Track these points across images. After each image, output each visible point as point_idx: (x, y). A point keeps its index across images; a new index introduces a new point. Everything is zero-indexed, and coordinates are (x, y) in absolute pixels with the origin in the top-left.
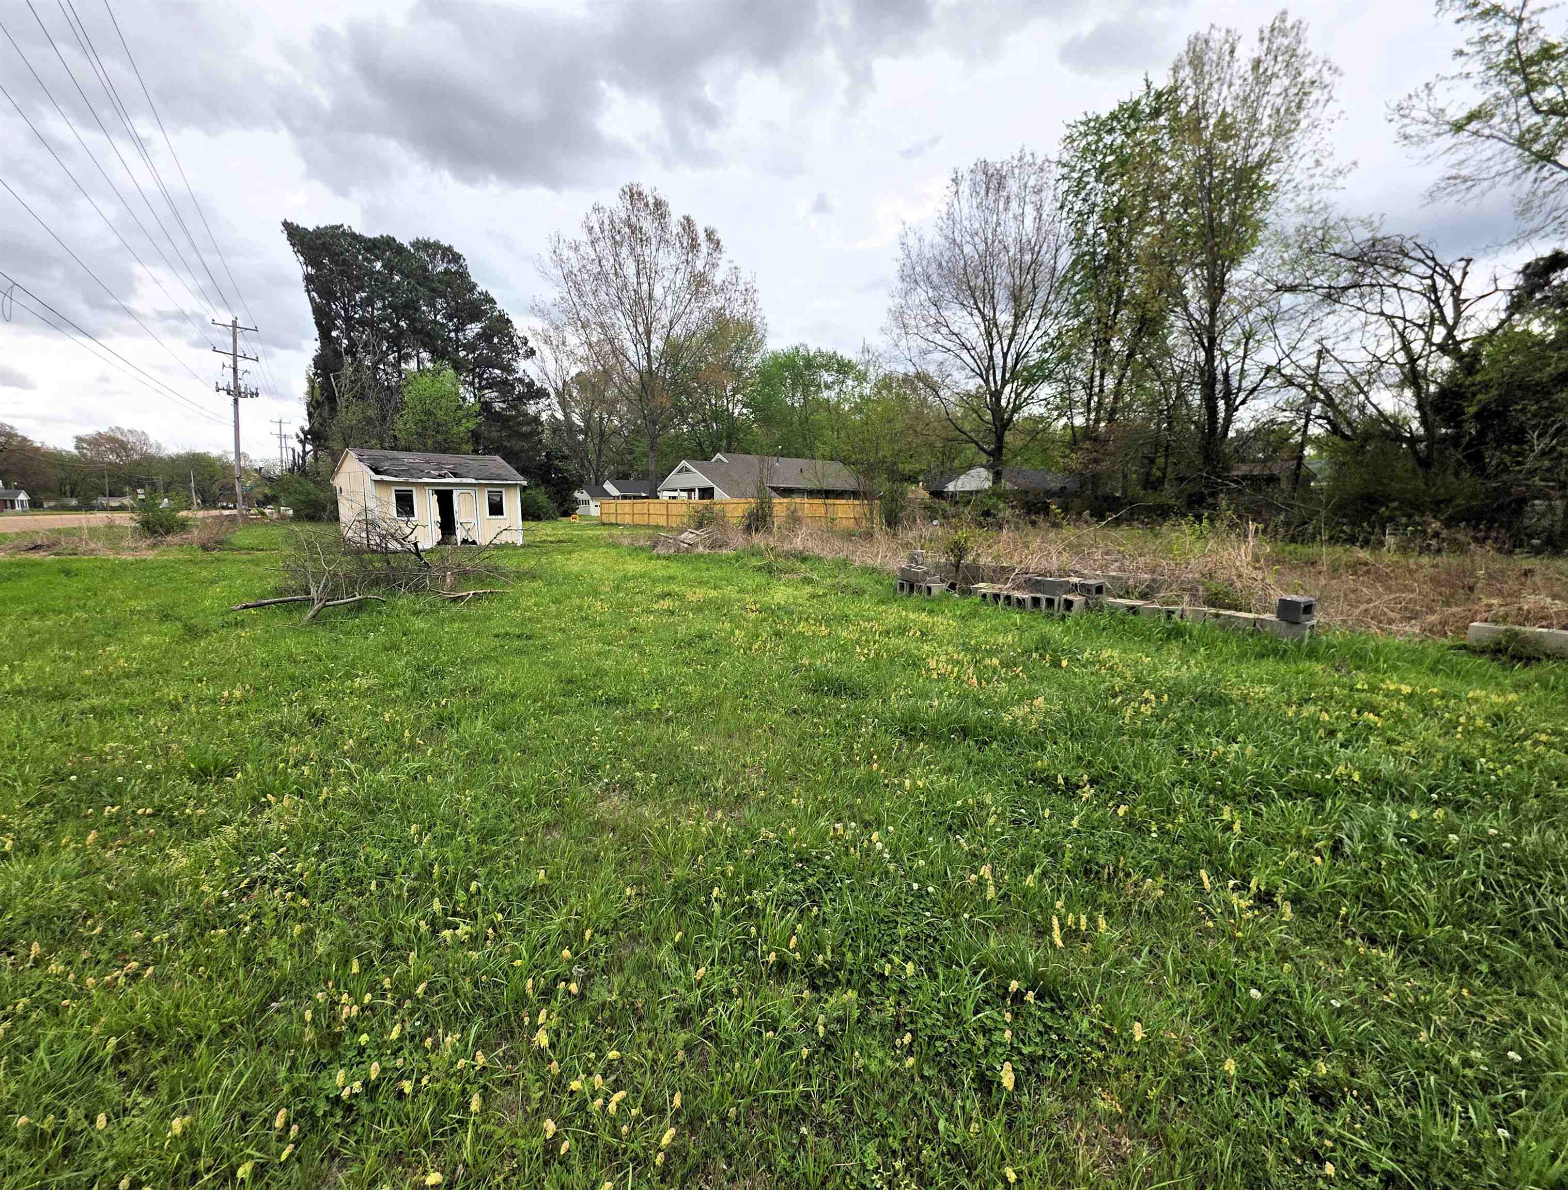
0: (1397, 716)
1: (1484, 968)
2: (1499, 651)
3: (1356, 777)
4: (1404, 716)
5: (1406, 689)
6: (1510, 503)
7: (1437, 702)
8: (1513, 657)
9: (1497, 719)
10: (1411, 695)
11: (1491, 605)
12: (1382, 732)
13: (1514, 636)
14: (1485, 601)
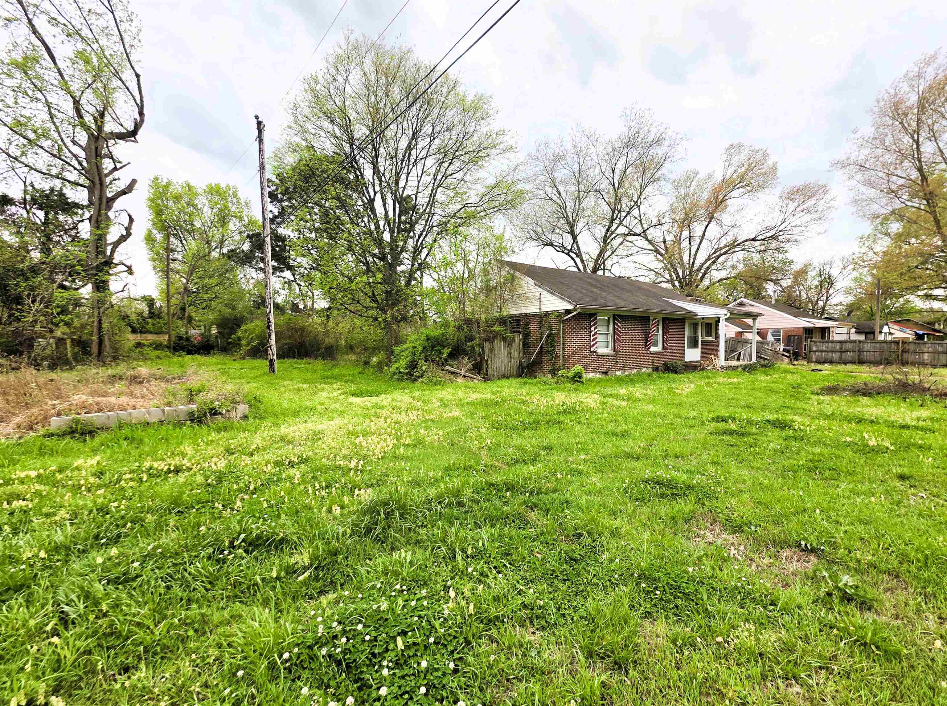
0: (38, 493)
1: (191, 633)
2: (73, 432)
3: (42, 554)
4: (44, 493)
5: (33, 474)
6: (25, 341)
7: (59, 476)
8: (82, 434)
9: (100, 474)
10: (39, 476)
11: (54, 405)
12: (38, 511)
13: (77, 422)
14: (50, 403)
